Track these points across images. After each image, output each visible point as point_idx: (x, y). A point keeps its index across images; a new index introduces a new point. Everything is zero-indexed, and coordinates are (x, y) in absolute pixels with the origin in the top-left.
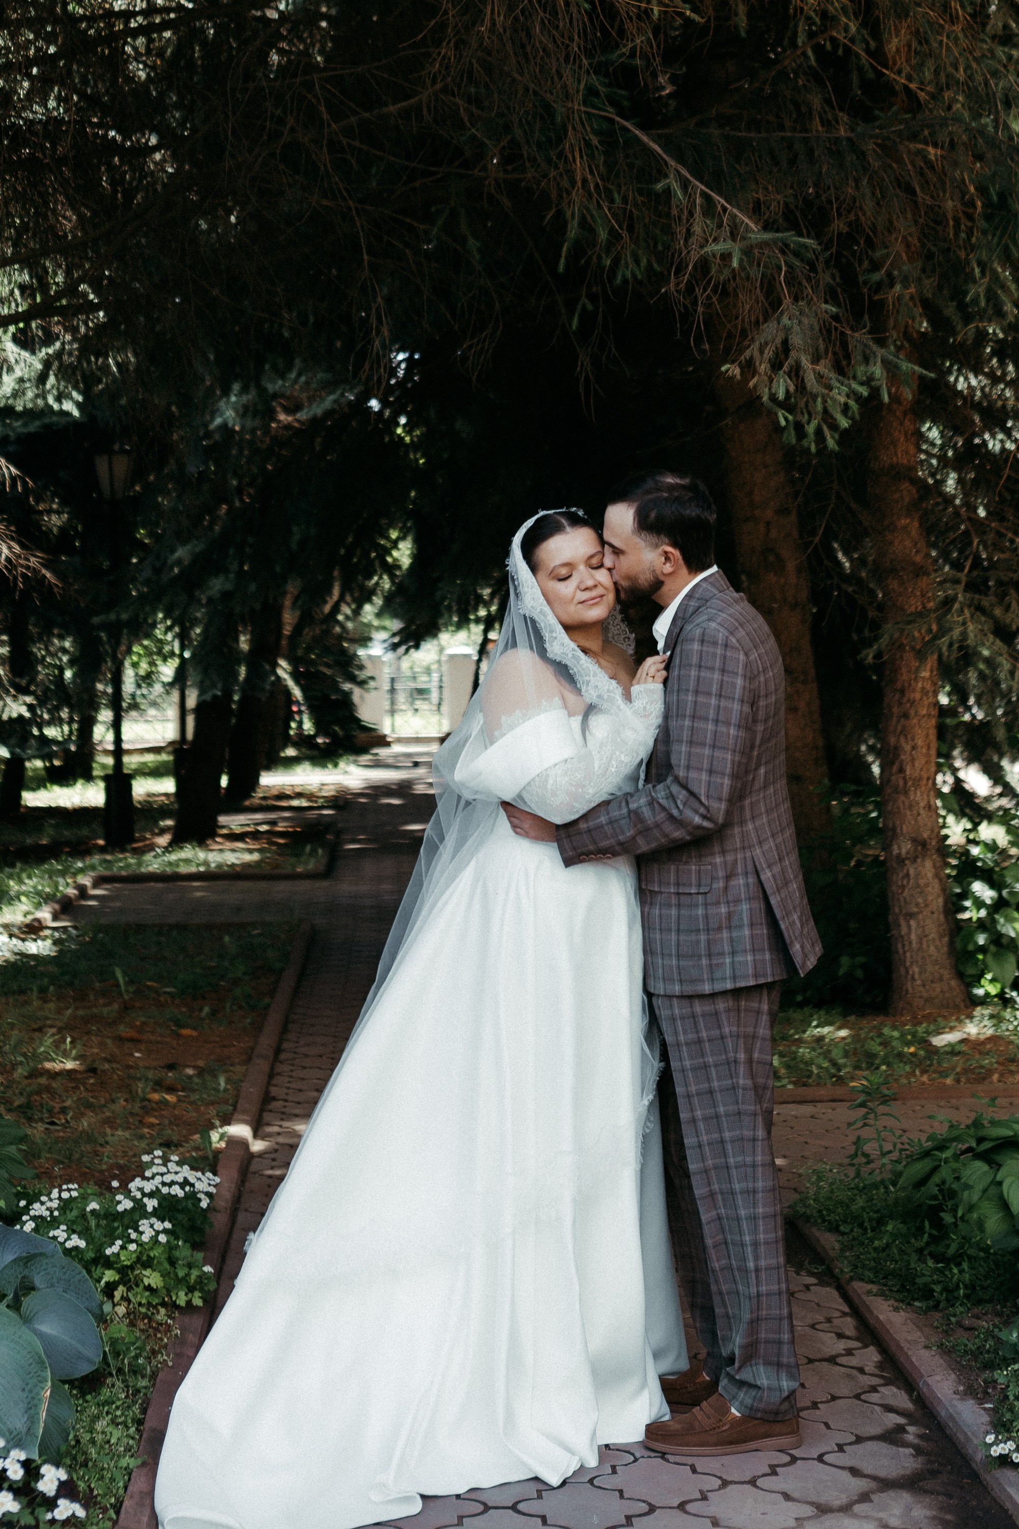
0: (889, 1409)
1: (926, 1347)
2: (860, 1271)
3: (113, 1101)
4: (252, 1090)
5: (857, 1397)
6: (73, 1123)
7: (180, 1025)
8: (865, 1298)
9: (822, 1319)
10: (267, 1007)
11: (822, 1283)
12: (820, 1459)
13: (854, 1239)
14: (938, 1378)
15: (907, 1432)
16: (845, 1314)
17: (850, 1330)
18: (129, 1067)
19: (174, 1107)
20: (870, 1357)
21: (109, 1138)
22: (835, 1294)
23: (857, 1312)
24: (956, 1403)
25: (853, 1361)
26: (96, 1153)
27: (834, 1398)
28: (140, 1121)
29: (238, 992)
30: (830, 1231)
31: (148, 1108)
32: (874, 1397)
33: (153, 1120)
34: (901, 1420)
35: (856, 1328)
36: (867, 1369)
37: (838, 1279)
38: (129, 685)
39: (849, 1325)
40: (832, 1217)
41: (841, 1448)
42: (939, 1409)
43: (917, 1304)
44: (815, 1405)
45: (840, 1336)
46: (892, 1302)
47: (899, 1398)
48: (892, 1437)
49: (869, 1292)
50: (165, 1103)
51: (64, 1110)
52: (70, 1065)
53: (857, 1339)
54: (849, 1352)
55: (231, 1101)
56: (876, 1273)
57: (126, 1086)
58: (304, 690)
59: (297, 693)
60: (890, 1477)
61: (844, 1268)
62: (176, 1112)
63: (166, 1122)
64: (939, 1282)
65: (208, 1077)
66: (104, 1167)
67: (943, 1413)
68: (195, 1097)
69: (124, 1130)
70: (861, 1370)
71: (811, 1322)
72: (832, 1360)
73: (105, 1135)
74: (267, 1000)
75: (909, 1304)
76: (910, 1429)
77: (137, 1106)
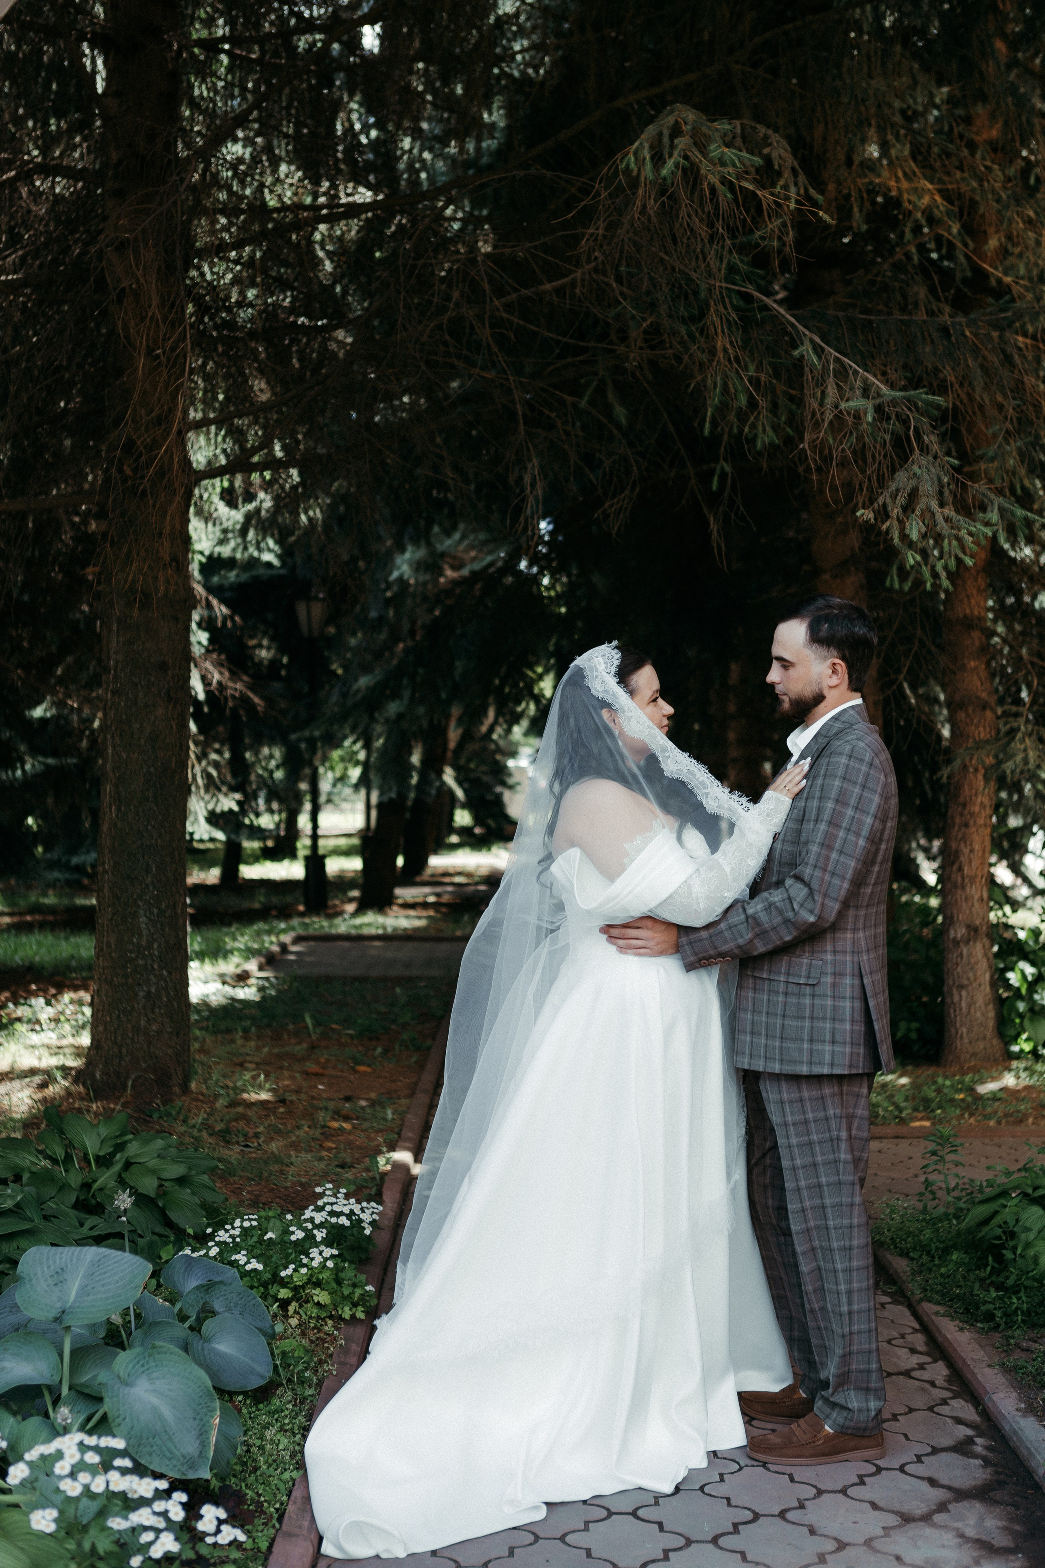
0: (959, 1421)
1: (989, 1366)
2: (929, 1294)
3: (298, 1128)
4: (414, 1120)
5: (931, 1409)
6: (264, 1146)
7: (358, 1063)
8: (933, 1317)
9: (896, 1335)
10: (429, 1049)
11: (895, 1302)
12: (902, 1469)
13: (922, 1265)
14: (1002, 1395)
15: (976, 1444)
16: (916, 1331)
17: (921, 1347)
18: (313, 1098)
19: (349, 1133)
20: (939, 1371)
21: (293, 1159)
22: (907, 1312)
23: (926, 1329)
24: (1018, 1419)
25: (926, 1375)
26: (282, 1172)
27: (911, 1410)
28: (321, 1146)
29: (405, 1036)
30: (901, 1255)
31: (328, 1134)
32: (945, 1410)
33: (330, 1144)
34: (970, 1432)
35: (927, 1344)
36: (937, 1383)
37: (909, 1299)
38: (325, 786)
39: (919, 1341)
40: (903, 1245)
41: (919, 1459)
42: (1003, 1423)
43: (979, 1325)
44: (895, 1417)
45: (913, 1351)
46: (957, 1322)
47: (969, 1413)
48: (963, 1448)
49: (937, 1313)
50: (342, 1129)
51: (257, 1135)
52: (264, 1096)
53: (927, 1354)
54: (921, 1367)
55: (396, 1130)
56: (943, 1295)
57: (309, 1115)
58: (466, 791)
59: (460, 793)
60: (963, 1487)
61: (914, 1289)
62: (351, 1138)
63: (342, 1146)
64: (1000, 1308)
65: (378, 1108)
66: (289, 1184)
67: (1007, 1428)
68: (366, 1125)
69: (307, 1152)
70: (933, 1384)
71: (887, 1338)
72: (907, 1374)
73: (290, 1156)
74: (429, 1042)
75: (972, 1325)
76: (979, 1440)
77: (317, 1133)
